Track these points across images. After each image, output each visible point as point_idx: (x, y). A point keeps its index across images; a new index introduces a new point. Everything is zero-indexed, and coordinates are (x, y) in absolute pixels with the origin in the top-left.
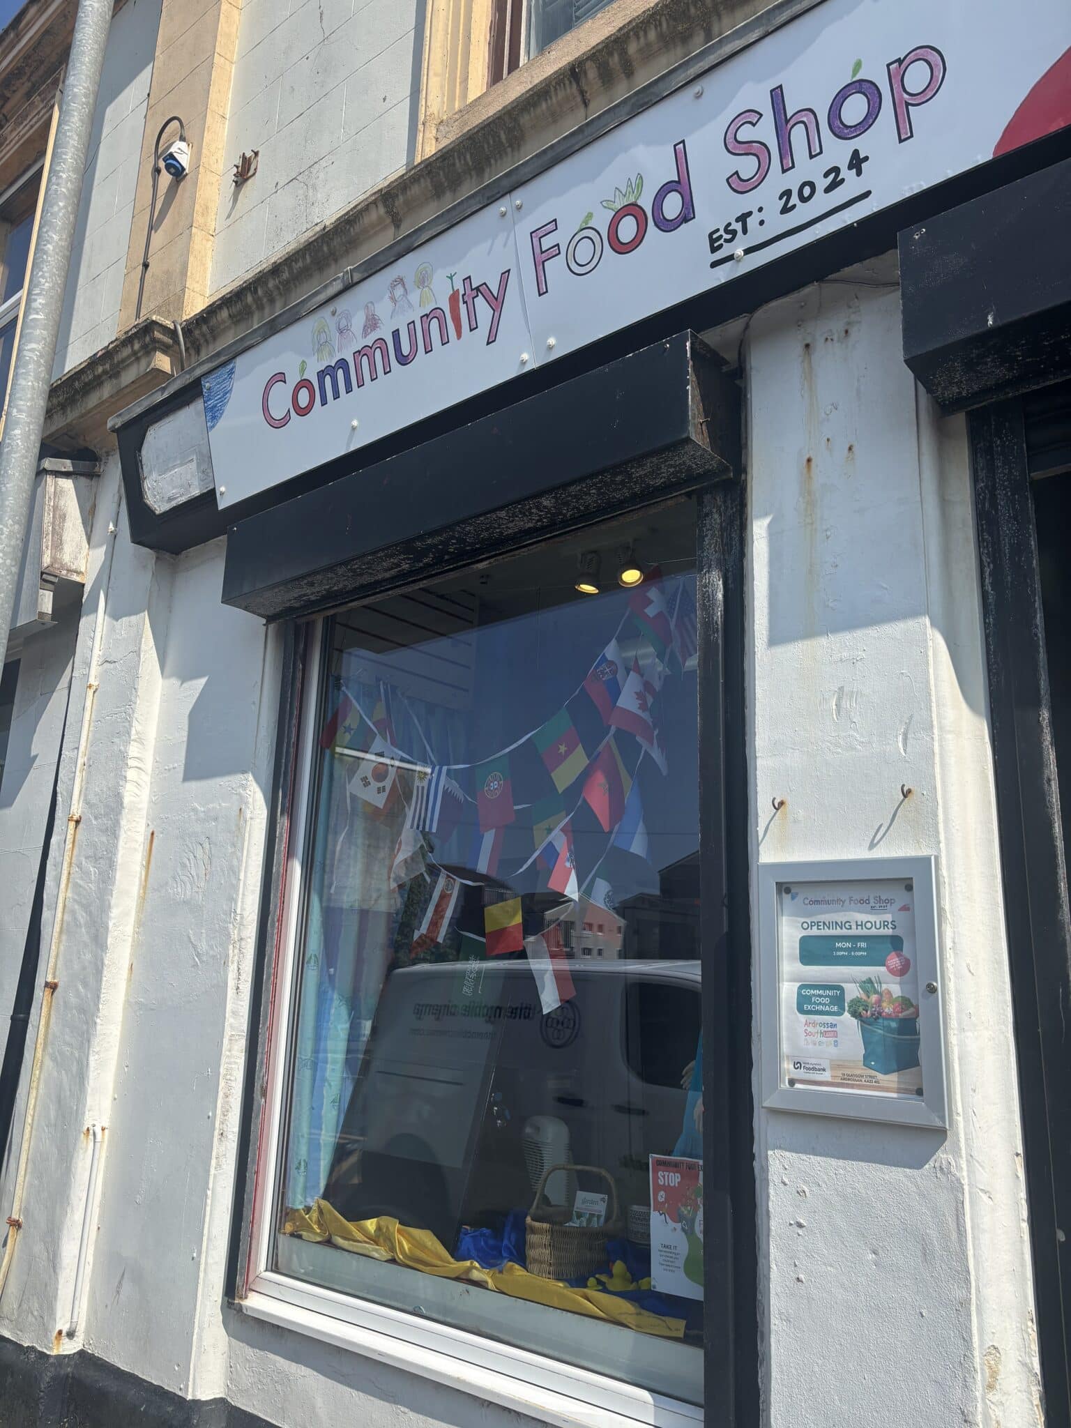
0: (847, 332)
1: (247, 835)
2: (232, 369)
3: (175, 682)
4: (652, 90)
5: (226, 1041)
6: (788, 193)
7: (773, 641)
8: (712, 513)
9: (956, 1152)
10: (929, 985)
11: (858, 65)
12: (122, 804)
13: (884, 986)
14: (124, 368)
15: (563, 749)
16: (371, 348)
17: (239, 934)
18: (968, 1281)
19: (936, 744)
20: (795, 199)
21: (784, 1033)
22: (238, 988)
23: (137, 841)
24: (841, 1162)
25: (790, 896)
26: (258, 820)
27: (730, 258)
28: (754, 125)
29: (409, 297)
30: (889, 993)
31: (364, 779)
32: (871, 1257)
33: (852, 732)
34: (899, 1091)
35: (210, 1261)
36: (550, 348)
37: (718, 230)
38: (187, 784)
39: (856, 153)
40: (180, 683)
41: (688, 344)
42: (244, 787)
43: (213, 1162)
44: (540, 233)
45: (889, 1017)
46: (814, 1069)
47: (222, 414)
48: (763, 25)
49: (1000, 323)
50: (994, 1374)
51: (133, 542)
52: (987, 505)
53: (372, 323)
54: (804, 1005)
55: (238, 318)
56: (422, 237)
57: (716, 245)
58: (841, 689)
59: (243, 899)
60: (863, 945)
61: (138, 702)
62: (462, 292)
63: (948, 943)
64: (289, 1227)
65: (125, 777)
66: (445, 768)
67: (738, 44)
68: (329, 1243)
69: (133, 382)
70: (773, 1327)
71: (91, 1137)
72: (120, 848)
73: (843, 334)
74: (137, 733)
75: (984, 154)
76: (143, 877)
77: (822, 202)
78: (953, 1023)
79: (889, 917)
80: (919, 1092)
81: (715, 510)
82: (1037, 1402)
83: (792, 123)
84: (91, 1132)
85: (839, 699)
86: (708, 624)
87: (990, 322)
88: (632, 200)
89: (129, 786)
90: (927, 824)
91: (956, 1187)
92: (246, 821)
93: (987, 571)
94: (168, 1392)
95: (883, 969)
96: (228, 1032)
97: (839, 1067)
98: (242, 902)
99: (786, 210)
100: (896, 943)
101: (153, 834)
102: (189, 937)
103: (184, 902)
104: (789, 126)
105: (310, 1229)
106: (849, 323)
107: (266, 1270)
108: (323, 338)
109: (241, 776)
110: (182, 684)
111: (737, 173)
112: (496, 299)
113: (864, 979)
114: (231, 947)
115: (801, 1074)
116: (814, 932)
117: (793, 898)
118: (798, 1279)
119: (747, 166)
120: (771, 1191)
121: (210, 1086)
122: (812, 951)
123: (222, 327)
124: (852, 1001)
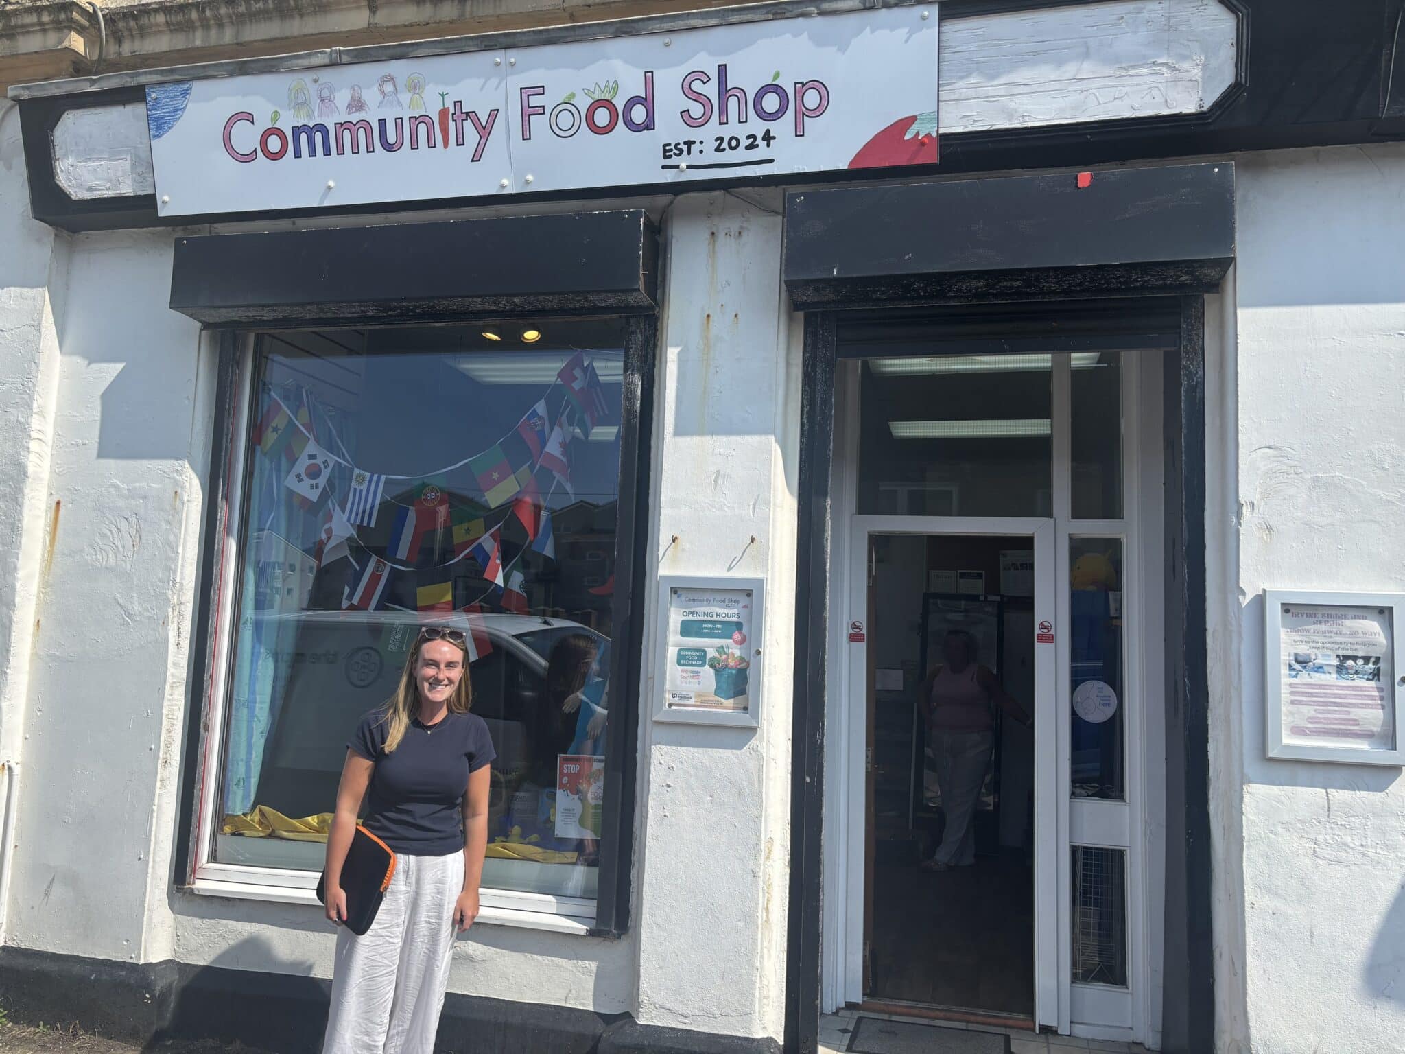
0: (740, 233)
1: (184, 515)
2: (187, 90)
3: (80, 362)
4: (633, 25)
5: (168, 687)
6: (721, 139)
7: (678, 432)
8: (636, 332)
9: (762, 739)
10: (757, 650)
11: (777, 76)
12: (25, 473)
13: (730, 650)
14: (23, 34)
15: (496, 476)
16: (355, 125)
17: (178, 599)
18: (761, 806)
19: (771, 513)
20: (725, 145)
21: (668, 677)
22: (178, 644)
23: (40, 509)
24: (696, 749)
25: (676, 596)
26: (195, 503)
27: (677, 167)
28: (704, 83)
29: (398, 96)
30: (733, 654)
31: (298, 476)
32: (709, 799)
33: (722, 500)
34: (734, 708)
35: (158, 859)
36: (528, 182)
37: (670, 145)
38: (103, 461)
39: (768, 132)
40: (86, 362)
41: (642, 220)
42: (180, 473)
43: (158, 784)
44: (530, 91)
45: (731, 668)
46: (685, 698)
47: (170, 128)
48: (719, 17)
49: (840, 276)
50: (770, 852)
51: (35, 218)
52: (809, 369)
53: (357, 104)
54: (682, 660)
55: (176, 27)
56: (419, 51)
57: (667, 154)
58: (718, 472)
59: (182, 570)
60: (719, 626)
61: (40, 377)
62: (452, 111)
63: (768, 628)
64: (227, 829)
65: (28, 448)
66: (383, 477)
67: (701, 22)
68: (271, 836)
69: (36, 52)
70: (647, 844)
71: (6, 771)
72: (25, 515)
73: (737, 233)
74: (39, 406)
75: (843, 165)
76: (48, 542)
77: (741, 155)
78: (767, 671)
79: (736, 611)
80: (746, 709)
81: (638, 331)
82: (787, 864)
83: (730, 93)
84: (6, 767)
85: (716, 478)
86: (629, 411)
87: (835, 273)
88: (608, 97)
89: (32, 457)
90: (763, 559)
91: (760, 758)
92: (183, 503)
93: (806, 410)
94: (116, 962)
95: (731, 641)
96: (169, 680)
97: (700, 696)
98: (182, 573)
99: (718, 149)
100: (739, 626)
101: (58, 503)
102: (116, 599)
103: (107, 568)
104: (728, 95)
105: (252, 828)
106: (742, 227)
107: (208, 863)
108: (301, 98)
109: (175, 462)
110: (89, 364)
111: (688, 111)
112: (484, 129)
113: (719, 646)
114: (170, 610)
115: (677, 700)
116: (690, 617)
117: (678, 597)
118: (665, 816)
119: (697, 110)
120: (652, 769)
121: (153, 725)
122: (687, 629)
123: (154, 29)
124: (711, 659)
